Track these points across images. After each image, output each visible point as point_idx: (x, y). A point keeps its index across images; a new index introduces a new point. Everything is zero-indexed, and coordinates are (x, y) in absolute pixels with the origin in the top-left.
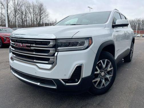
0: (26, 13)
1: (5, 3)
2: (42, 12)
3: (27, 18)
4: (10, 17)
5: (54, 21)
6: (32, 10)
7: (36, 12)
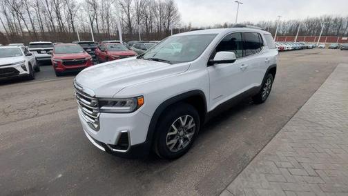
0: (151, 17)
1: (125, 4)
2: (171, 13)
3: (153, 24)
4: (132, 23)
5: (188, 25)
6: (158, 12)
7: (163, 14)
